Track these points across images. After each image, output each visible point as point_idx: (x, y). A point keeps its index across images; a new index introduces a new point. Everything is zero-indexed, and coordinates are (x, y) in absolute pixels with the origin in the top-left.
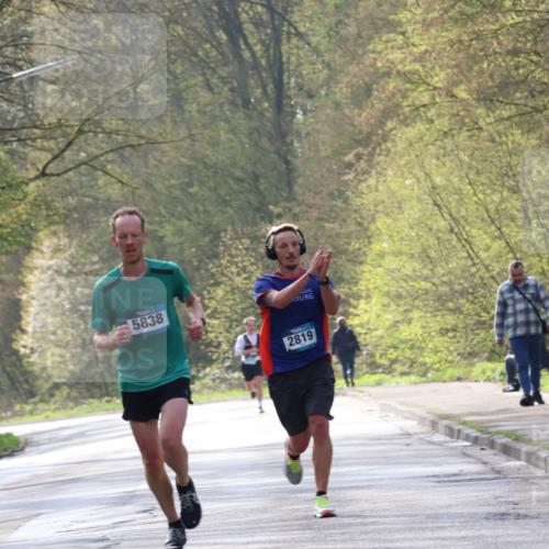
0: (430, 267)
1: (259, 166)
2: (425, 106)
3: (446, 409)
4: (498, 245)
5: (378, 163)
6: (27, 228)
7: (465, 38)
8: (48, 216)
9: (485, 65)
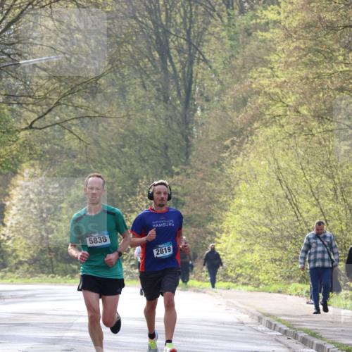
0: (270, 218)
1: (169, 140)
2: (279, 116)
3: (268, 310)
4: (315, 210)
5: (245, 149)
6: (15, 160)
7: (311, 76)
8: (30, 154)
9: (321, 95)
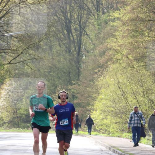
0: (115, 104)
1: (71, 69)
6: (3, 77)
7: (133, 42)
8: (10, 75)
